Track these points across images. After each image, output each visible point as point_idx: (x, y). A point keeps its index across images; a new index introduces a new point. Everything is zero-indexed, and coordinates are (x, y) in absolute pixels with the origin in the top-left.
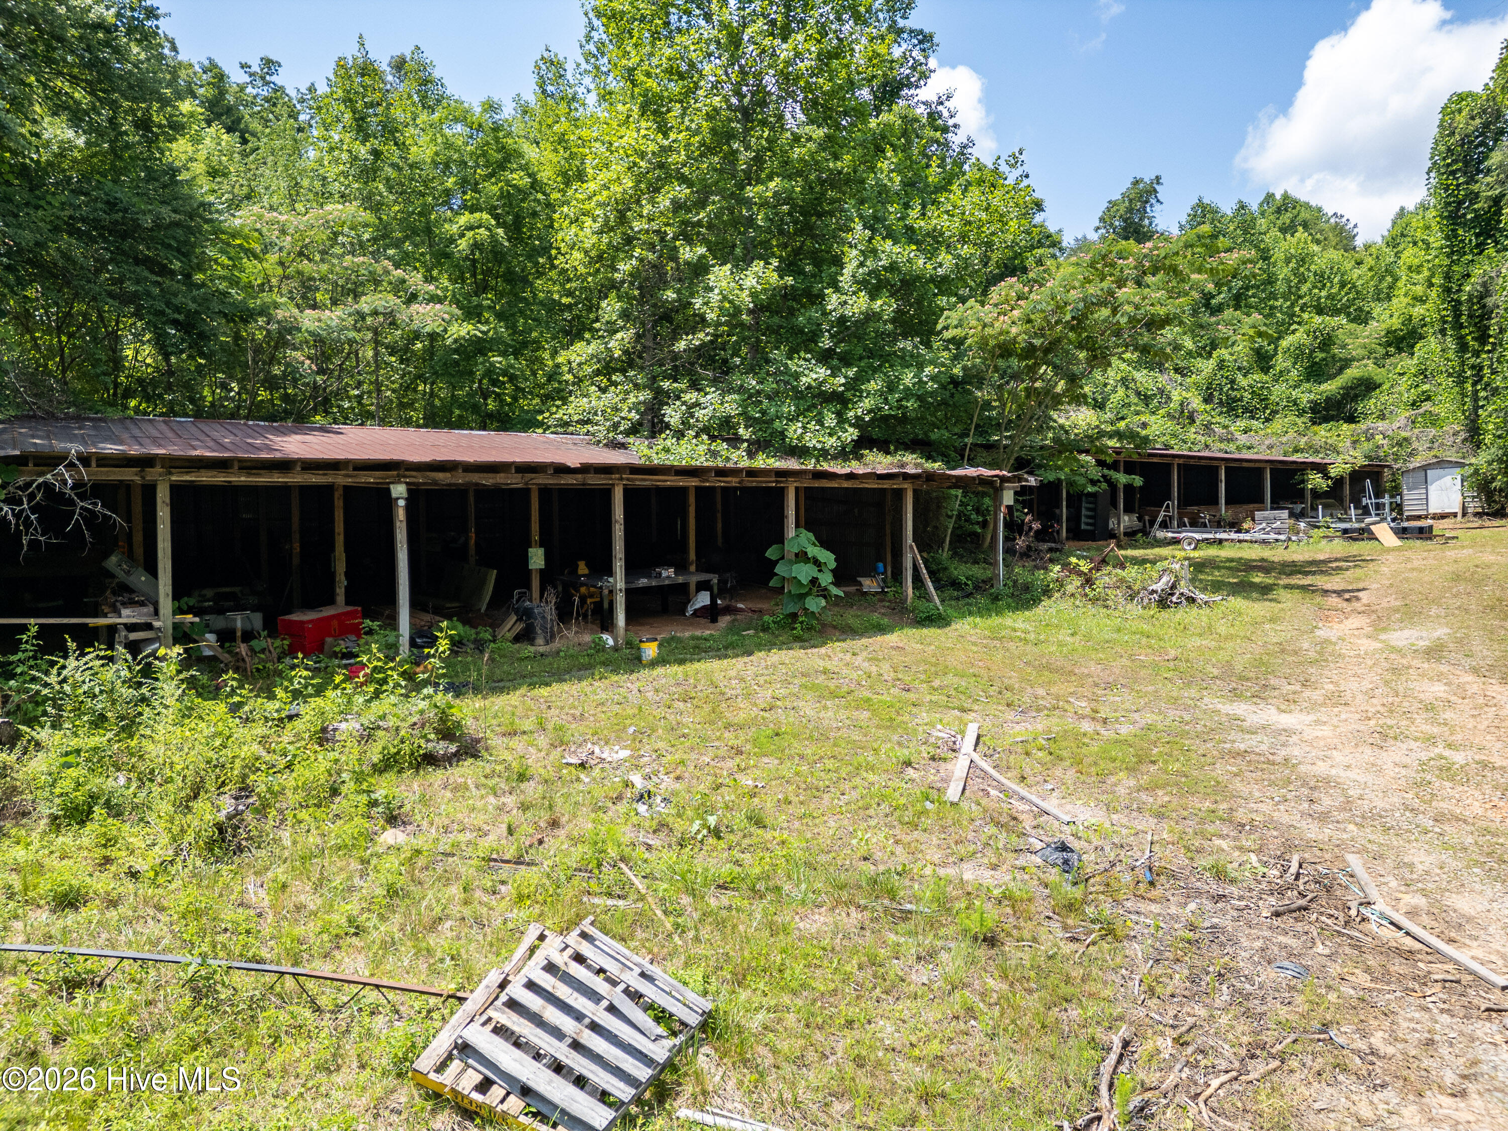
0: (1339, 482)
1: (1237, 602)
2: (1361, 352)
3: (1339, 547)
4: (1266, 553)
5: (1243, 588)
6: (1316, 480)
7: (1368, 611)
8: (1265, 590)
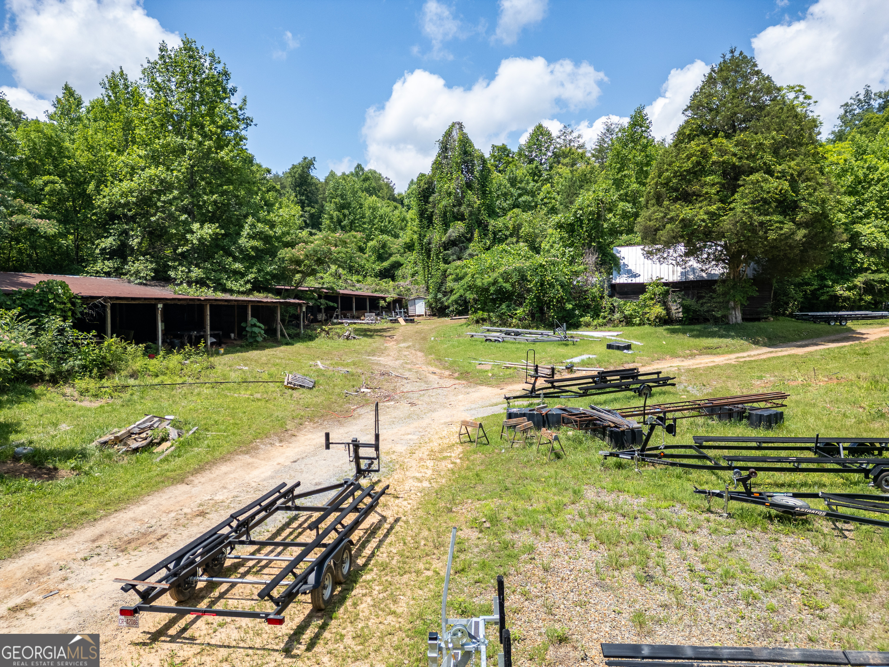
0: (389, 303)
1: (365, 339)
2: (396, 251)
3: (389, 325)
4: (369, 327)
5: (365, 335)
6: (382, 303)
7: (396, 340)
8: (371, 336)
